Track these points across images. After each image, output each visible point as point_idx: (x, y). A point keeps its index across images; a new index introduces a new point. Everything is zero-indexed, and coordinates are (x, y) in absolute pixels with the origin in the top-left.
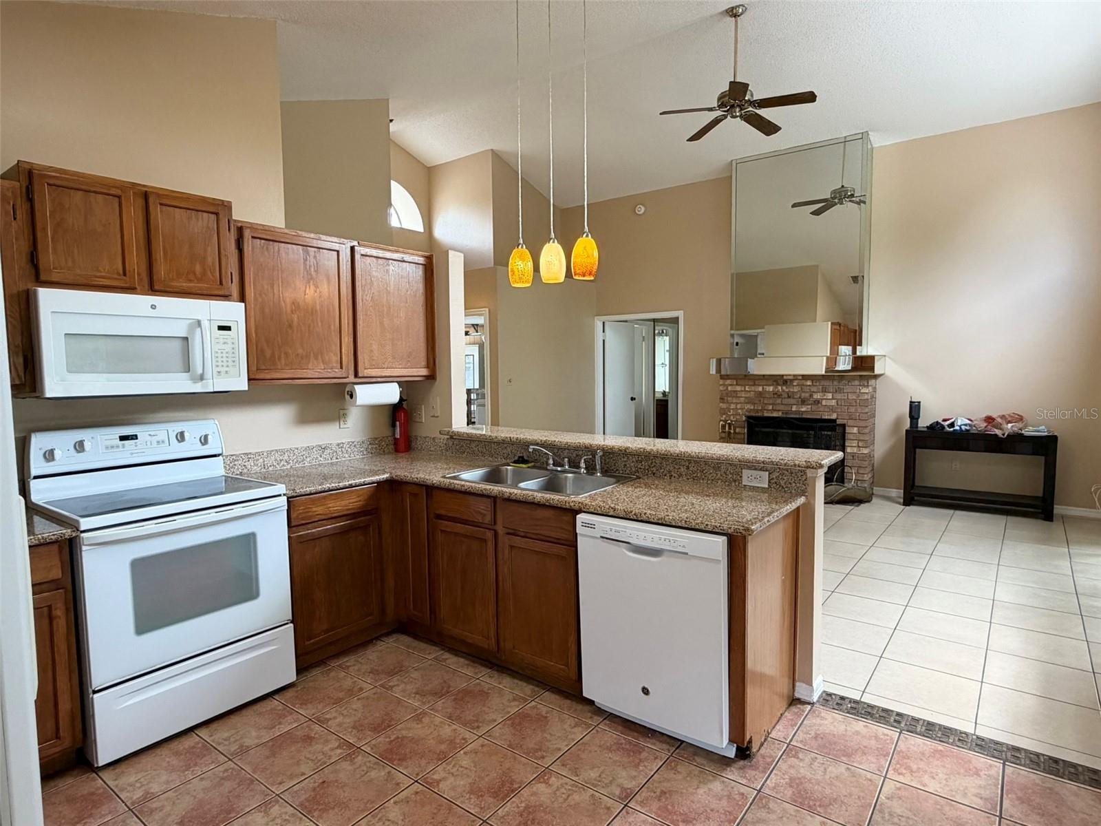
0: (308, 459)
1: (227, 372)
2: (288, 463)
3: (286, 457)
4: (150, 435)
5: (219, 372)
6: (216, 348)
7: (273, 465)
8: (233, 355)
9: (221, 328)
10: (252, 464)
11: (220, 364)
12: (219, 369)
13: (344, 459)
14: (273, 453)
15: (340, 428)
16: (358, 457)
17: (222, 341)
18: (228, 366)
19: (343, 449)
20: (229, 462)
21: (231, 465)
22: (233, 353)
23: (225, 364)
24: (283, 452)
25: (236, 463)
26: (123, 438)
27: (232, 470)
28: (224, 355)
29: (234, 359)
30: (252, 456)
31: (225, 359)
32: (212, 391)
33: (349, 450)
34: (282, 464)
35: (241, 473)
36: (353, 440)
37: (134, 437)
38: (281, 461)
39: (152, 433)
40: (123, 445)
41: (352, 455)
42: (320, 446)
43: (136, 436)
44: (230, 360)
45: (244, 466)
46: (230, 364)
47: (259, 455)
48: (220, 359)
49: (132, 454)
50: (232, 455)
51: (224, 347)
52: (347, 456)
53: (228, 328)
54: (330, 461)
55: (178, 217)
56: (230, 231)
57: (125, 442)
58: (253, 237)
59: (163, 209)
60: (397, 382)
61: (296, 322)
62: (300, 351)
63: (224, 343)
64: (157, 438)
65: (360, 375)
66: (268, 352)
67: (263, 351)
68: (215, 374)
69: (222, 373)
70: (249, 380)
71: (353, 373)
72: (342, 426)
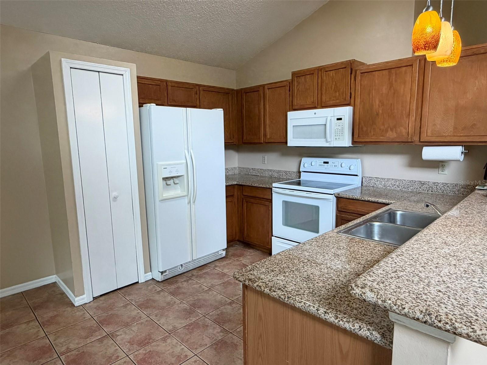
0: (411, 188)
1: (339, 138)
2: (399, 187)
3: (397, 184)
4: (333, 163)
5: (336, 138)
6: (335, 128)
7: (390, 186)
8: (342, 131)
9: (338, 119)
10: (379, 183)
11: (337, 135)
12: (336, 137)
14: (390, 180)
15: (438, 174)
17: (337, 125)
18: (339, 136)
19: (438, 187)
20: (368, 180)
21: (369, 181)
22: (342, 130)
24: (396, 180)
25: (371, 181)
26: (325, 163)
27: (369, 184)
28: (339, 131)
29: (342, 133)
30: (379, 179)
31: (338, 133)
32: (332, 146)
33: (443, 188)
34: (394, 187)
35: (373, 186)
37: (327, 163)
38: (394, 185)
39: (333, 162)
40: (324, 165)
42: (420, 182)
43: (328, 162)
44: (341, 133)
45: (375, 183)
47: (383, 180)
48: (336, 133)
49: (326, 169)
50: (370, 177)
52: (440, 191)
53: (340, 119)
54: (426, 192)
55: (331, 75)
56: (351, 74)
57: (325, 164)
58: (361, 73)
59: (327, 72)
60: (462, 146)
61: (381, 112)
62: (382, 127)
63: (339, 126)
64: (335, 164)
65: (421, 140)
66: (365, 129)
67: (362, 128)
68: (335, 139)
69: (337, 139)
70: (353, 142)
71: (418, 140)
72: (440, 172)
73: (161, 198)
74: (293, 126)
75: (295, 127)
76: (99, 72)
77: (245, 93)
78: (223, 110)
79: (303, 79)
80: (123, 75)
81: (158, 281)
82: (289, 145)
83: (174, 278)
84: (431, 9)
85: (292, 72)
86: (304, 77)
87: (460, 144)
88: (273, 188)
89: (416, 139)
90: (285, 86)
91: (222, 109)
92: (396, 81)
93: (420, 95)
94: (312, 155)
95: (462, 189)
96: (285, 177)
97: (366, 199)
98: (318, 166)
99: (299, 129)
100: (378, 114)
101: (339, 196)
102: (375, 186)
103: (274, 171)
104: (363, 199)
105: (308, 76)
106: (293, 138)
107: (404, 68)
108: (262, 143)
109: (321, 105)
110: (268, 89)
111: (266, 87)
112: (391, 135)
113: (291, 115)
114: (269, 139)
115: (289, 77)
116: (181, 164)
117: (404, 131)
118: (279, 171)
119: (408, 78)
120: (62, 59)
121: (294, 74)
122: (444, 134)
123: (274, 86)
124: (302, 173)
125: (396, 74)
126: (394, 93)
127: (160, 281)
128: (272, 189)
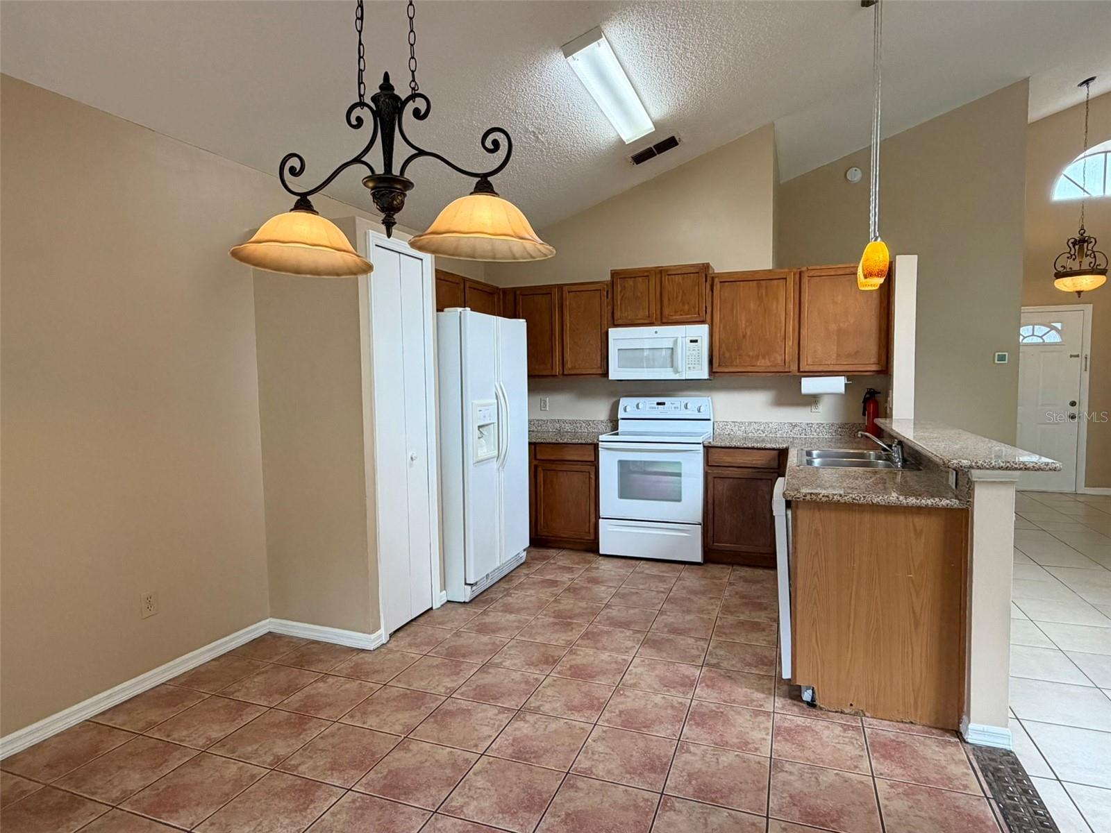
0: (780, 432)
1: (694, 368)
2: (764, 433)
3: (762, 428)
4: (672, 403)
5: (689, 368)
6: (688, 353)
7: (752, 432)
9: (692, 341)
10: (737, 429)
11: (690, 362)
12: (689, 366)
13: (812, 436)
15: (811, 411)
16: (826, 437)
17: (692, 349)
18: (695, 364)
19: (812, 429)
20: (721, 426)
21: (723, 427)
22: (699, 356)
23: (693, 362)
25: (726, 427)
26: (658, 404)
27: (724, 431)
28: (693, 357)
29: (699, 360)
30: (737, 424)
31: (693, 360)
32: (684, 378)
33: (818, 430)
34: (758, 432)
35: (729, 434)
36: (822, 422)
37: (664, 404)
38: (758, 430)
40: (656, 407)
41: (820, 434)
42: (792, 423)
44: (696, 360)
45: (732, 429)
46: (696, 362)
47: (743, 424)
48: (690, 360)
49: (661, 412)
51: (693, 352)
52: (815, 434)
53: (696, 341)
54: (799, 436)
55: (677, 280)
56: (706, 281)
57: (659, 406)
58: (721, 282)
59: (670, 277)
60: (844, 376)
61: (748, 334)
62: (751, 354)
63: (694, 350)
64: (675, 406)
65: (801, 370)
66: (727, 355)
67: (724, 354)
68: (687, 369)
69: (692, 368)
70: (711, 372)
71: (797, 368)
72: (813, 410)
73: (475, 460)
74: (619, 350)
75: (620, 352)
76: (400, 253)
77: (522, 295)
78: (526, 321)
79: (631, 282)
80: (422, 260)
81: (464, 602)
82: (610, 378)
83: (485, 594)
84: (879, 239)
85: (611, 271)
86: (633, 279)
87: (842, 374)
88: (600, 443)
89: (794, 368)
90: (600, 290)
91: (524, 320)
92: (767, 295)
93: (797, 316)
94: (638, 393)
95: (839, 430)
96: (586, 430)
97: (750, 446)
98: (647, 409)
99: (629, 354)
100: (744, 336)
101: (710, 445)
102: (732, 433)
103: (564, 421)
104: (745, 446)
105: (640, 279)
106: (619, 367)
107: (776, 281)
108: (556, 376)
109: (661, 320)
110: (569, 292)
111: (565, 289)
112: (763, 364)
113: (613, 333)
114: (570, 369)
115: (608, 278)
116: (491, 404)
117: (779, 359)
118: (575, 422)
119: (782, 294)
120: (371, 231)
121: (615, 274)
122: (826, 363)
123: (579, 289)
124: (620, 422)
125: (766, 288)
126: (765, 310)
127: (467, 601)
128: (598, 444)
